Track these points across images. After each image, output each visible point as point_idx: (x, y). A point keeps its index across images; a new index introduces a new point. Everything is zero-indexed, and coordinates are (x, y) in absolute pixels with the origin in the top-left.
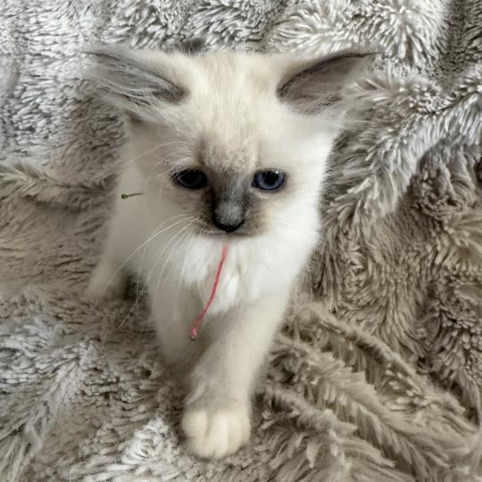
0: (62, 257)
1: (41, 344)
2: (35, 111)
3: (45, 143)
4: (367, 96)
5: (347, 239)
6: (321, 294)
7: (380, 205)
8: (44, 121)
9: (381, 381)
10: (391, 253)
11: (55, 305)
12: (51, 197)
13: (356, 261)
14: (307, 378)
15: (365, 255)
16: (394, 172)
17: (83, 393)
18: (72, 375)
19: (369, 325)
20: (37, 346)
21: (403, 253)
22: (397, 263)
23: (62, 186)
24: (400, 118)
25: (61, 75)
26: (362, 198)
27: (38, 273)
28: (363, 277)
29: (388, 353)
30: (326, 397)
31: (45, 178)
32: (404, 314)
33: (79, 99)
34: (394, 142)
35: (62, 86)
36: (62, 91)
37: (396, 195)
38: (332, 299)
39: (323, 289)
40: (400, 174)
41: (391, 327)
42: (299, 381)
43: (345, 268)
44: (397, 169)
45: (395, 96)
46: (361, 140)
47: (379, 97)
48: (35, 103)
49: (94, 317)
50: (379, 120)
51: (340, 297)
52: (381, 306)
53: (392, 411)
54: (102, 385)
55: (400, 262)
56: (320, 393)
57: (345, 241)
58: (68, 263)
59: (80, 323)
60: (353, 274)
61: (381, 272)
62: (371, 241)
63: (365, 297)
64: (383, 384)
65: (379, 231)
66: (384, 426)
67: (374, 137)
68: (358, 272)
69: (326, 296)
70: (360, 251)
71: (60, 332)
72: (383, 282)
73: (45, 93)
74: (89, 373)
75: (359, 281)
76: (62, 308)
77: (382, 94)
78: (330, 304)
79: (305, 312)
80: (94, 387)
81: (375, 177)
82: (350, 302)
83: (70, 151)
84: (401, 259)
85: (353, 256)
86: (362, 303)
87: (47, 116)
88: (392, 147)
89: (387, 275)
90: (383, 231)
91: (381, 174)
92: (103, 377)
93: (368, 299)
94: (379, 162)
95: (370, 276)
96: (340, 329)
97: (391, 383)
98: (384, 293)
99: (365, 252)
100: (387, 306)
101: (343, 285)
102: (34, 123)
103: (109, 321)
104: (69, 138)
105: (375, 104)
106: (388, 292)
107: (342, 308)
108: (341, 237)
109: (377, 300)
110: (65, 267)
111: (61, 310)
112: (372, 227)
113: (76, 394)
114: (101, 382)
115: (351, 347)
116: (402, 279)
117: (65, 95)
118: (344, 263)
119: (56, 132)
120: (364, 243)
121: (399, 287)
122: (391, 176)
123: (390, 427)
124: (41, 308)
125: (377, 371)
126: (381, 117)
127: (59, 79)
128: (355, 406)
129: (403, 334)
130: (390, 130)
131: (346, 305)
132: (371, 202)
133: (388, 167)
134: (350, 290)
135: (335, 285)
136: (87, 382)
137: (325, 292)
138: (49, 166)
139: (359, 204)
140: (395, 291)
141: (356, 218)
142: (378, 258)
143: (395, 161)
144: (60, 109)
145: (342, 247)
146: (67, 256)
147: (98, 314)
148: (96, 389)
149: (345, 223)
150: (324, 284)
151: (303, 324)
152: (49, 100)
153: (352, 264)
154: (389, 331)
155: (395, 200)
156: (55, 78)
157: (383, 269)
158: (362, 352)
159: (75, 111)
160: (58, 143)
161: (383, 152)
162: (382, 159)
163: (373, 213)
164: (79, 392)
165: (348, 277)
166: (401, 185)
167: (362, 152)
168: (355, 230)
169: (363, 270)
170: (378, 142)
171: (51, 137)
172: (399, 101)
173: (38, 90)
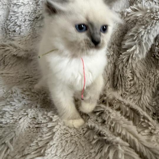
0: (26, 76)
1: (16, 109)
2: (15, 25)
3: (19, 36)
4: (135, 14)
5: (127, 68)
6: (117, 89)
7: (139, 56)
8: (18, 28)
9: (139, 122)
10: (143, 73)
11: (23, 93)
12: (22, 55)
13: (130, 77)
14: (111, 122)
15: (133, 74)
16: (145, 43)
17: (29, 127)
18: (26, 121)
19: (135, 100)
20: (15, 109)
21: (148, 73)
22: (145, 77)
23: (25, 51)
24: (147, 22)
25: (24, 11)
26: (132, 53)
27: (18, 81)
28: (132, 82)
29: (141, 112)
30: (117, 131)
31: (19, 48)
32: (148, 96)
33: (30, 19)
34: (145, 32)
35: (24, 15)
36: (24, 17)
37: (145, 51)
38: (121, 91)
39: (117, 87)
40: (147, 44)
41: (143, 101)
42: (107, 124)
43: (126, 79)
44: (146, 42)
45: (146, 14)
46: (132, 31)
47: (139, 14)
48: (15, 22)
49: (36, 98)
50: (139, 23)
51: (123, 90)
52: (139, 93)
53: (143, 135)
54: (36, 124)
55: (147, 77)
56: (115, 128)
57: (126, 69)
58: (28, 78)
59: (31, 100)
60: (129, 81)
61: (139, 80)
62: (136, 69)
63: (133, 89)
64: (139, 124)
65: (139, 65)
66: (140, 143)
67: (137, 30)
68: (131, 81)
69: (118, 89)
70: (131, 73)
71: (24, 104)
72: (140, 84)
73: (18, 18)
74: (32, 119)
75: (131, 84)
76: (25, 94)
77: (141, 13)
78: (120, 93)
79: (111, 95)
80: (33, 125)
81: (137, 45)
82: (128, 91)
83: (28, 38)
84: (147, 76)
85: (129, 75)
86: (132, 92)
87: (20, 26)
88: (144, 34)
89: (142, 82)
90: (141, 65)
91: (140, 44)
92: (36, 121)
93: (134, 90)
94: (139, 39)
95: (135, 82)
96: (123, 102)
97: (143, 124)
98: (140, 89)
99: (133, 73)
100: (141, 93)
101: (125, 85)
102: (15, 29)
103: (41, 99)
104: (28, 34)
105: (138, 17)
106: (142, 88)
107: (124, 94)
108: (124, 68)
109: (138, 91)
110: (27, 80)
111: (25, 95)
112: (136, 64)
113: (27, 127)
114: (36, 123)
115: (128, 109)
116: (147, 84)
117: (25, 18)
118: (125, 77)
119: (23, 32)
120: (133, 70)
121: (146, 86)
122: (143, 45)
123: (142, 144)
124: (17, 95)
125: (137, 118)
126: (140, 22)
127: (23, 13)
128: (128, 134)
129: (147, 104)
130: (144, 27)
131: (126, 93)
132: (136, 54)
133: (143, 41)
134: (127, 87)
135: (122, 85)
136: (31, 123)
137: (118, 88)
138: (21, 44)
139: (131, 56)
140: (145, 88)
141: (130, 61)
142: (138, 75)
143: (145, 39)
144: (24, 24)
145: (124, 71)
146: (28, 76)
147: (37, 96)
148: (34, 125)
149: (126, 62)
150: (118, 85)
151: (110, 99)
152: (20, 20)
153: (128, 78)
154: (142, 103)
155: (145, 54)
156: (22, 12)
157: (140, 79)
158: (132, 111)
159: (29, 24)
160: (24, 35)
161: (141, 35)
162: (140, 38)
163: (137, 59)
164: (28, 127)
165: (127, 83)
166: (147, 48)
167: (133, 36)
168: (130, 65)
169: (132, 80)
170: (139, 32)
171: (21, 34)
172: (147, 15)
173: (16, 17)
